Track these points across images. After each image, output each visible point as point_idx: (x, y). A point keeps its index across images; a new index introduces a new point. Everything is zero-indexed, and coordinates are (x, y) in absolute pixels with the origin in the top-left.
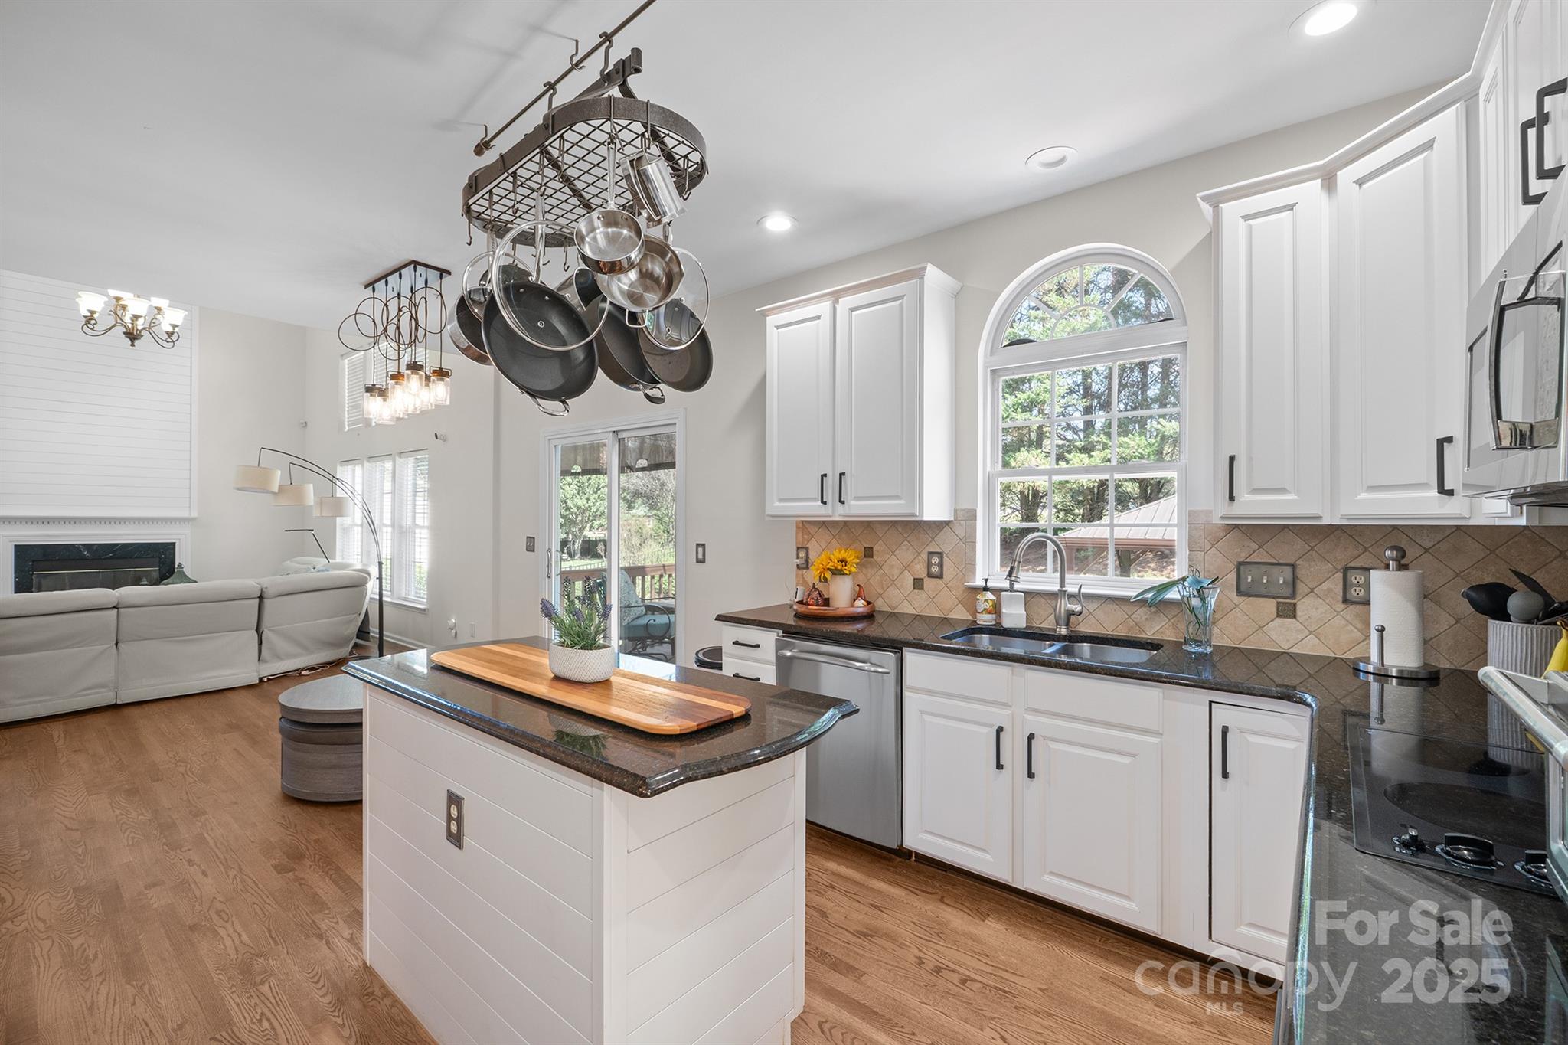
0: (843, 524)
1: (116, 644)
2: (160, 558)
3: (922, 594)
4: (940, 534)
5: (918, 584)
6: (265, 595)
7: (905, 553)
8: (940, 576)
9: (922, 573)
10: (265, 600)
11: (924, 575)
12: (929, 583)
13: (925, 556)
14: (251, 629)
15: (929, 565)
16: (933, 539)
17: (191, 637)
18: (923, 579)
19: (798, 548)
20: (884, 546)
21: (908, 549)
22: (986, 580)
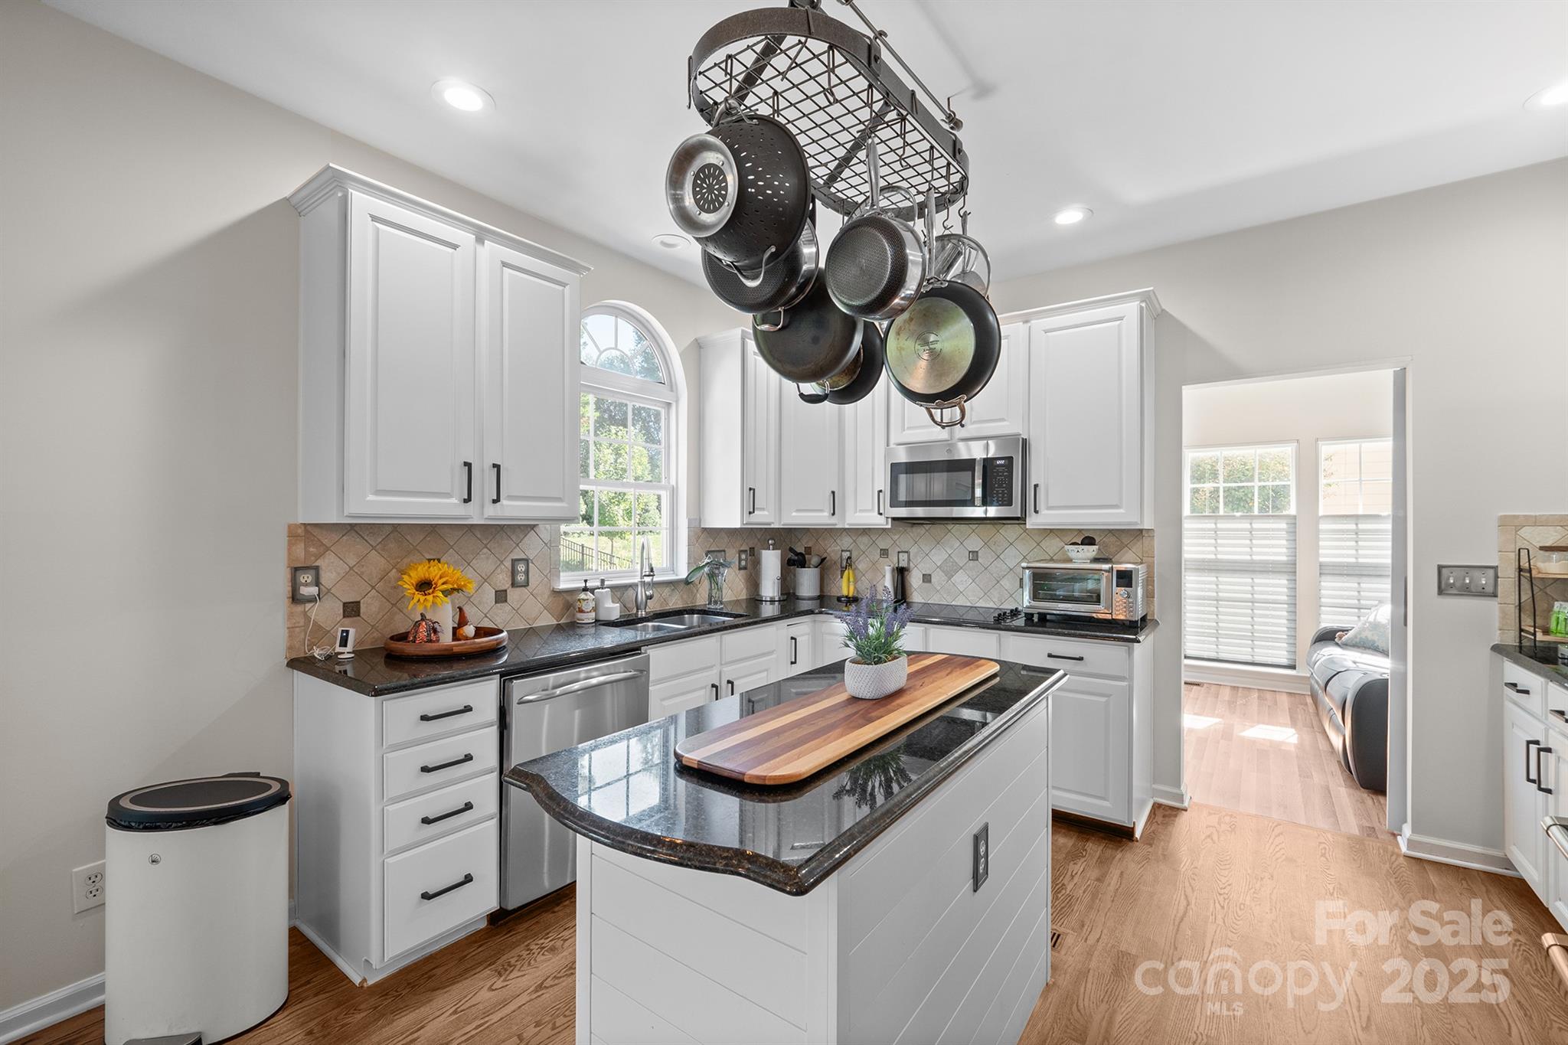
0: (390, 529)
3: (506, 607)
4: (525, 539)
5: (501, 597)
7: (485, 563)
8: (526, 584)
9: (503, 580)
11: (508, 586)
12: (514, 595)
13: (508, 564)
15: (514, 573)
16: (518, 545)
18: (506, 591)
19: (295, 571)
20: (457, 556)
21: (488, 558)
22: (586, 581)
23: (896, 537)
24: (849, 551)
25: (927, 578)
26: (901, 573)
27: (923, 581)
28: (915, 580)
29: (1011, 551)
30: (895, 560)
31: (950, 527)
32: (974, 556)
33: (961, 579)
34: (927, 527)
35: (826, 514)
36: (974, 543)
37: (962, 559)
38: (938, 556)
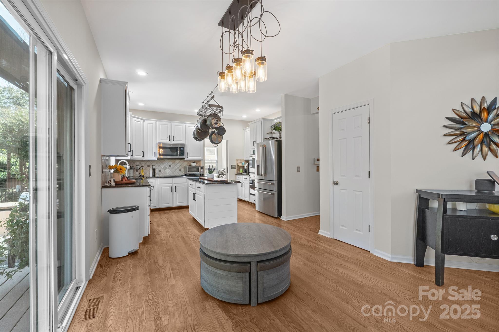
23: (152, 162)
24: (139, 165)
25: (160, 171)
26: (154, 170)
27: (159, 171)
28: (157, 171)
29: (178, 165)
30: (152, 167)
31: (165, 160)
32: (170, 166)
33: (168, 170)
34: (160, 160)
35: (141, 156)
36: (170, 163)
37: (168, 166)
38: (162, 166)
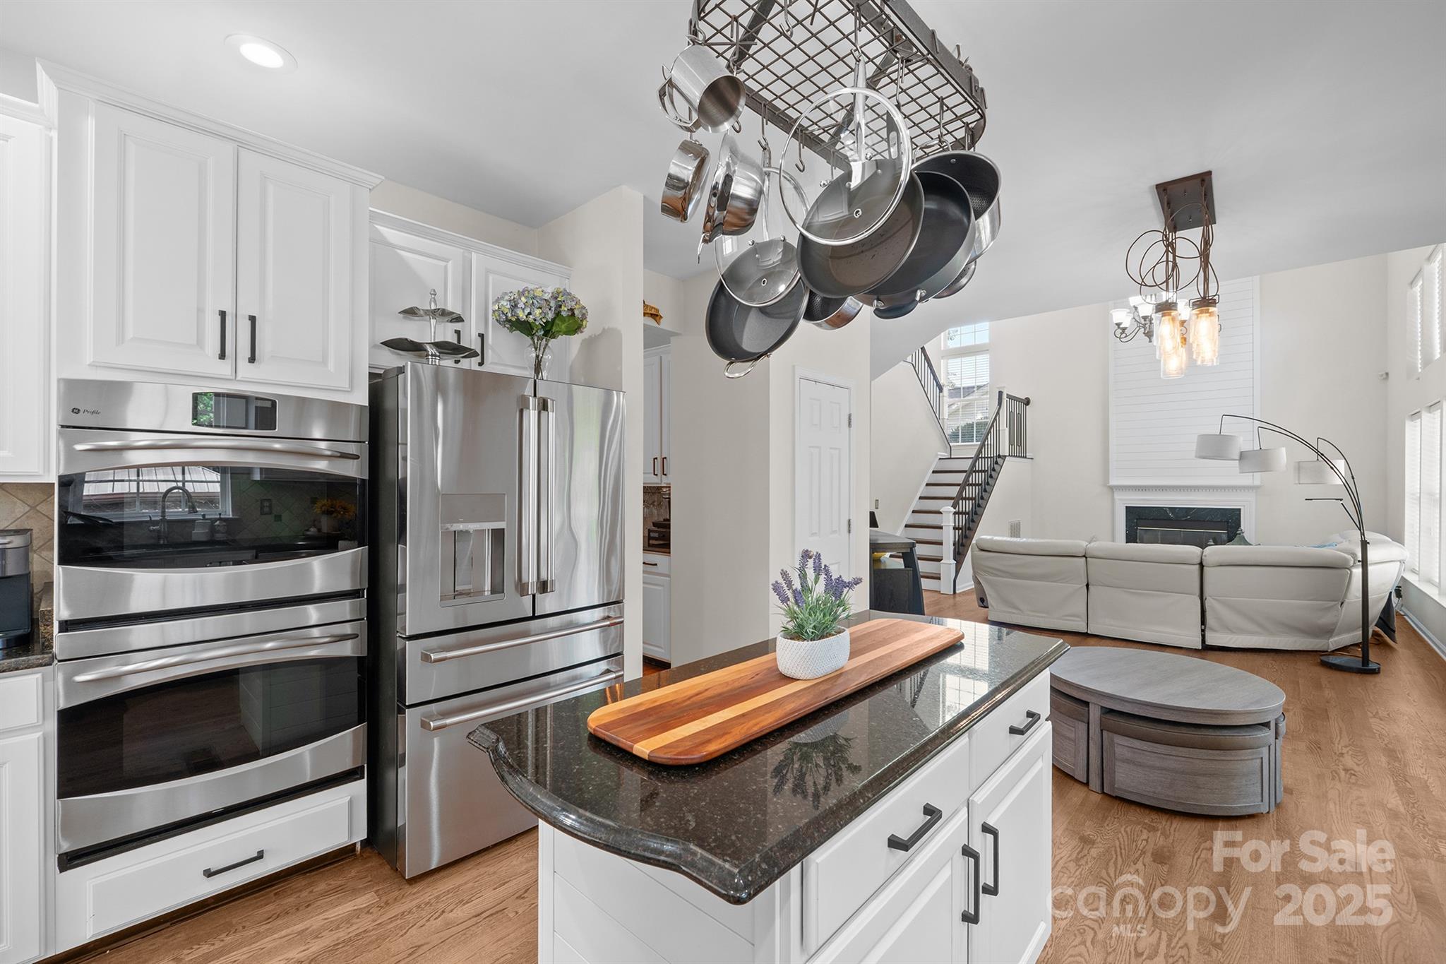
1: (1087, 585)
2: (1228, 522)
6: (1204, 564)
10: (1205, 568)
14: (1195, 594)
17: (1140, 591)
